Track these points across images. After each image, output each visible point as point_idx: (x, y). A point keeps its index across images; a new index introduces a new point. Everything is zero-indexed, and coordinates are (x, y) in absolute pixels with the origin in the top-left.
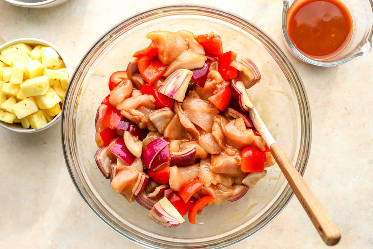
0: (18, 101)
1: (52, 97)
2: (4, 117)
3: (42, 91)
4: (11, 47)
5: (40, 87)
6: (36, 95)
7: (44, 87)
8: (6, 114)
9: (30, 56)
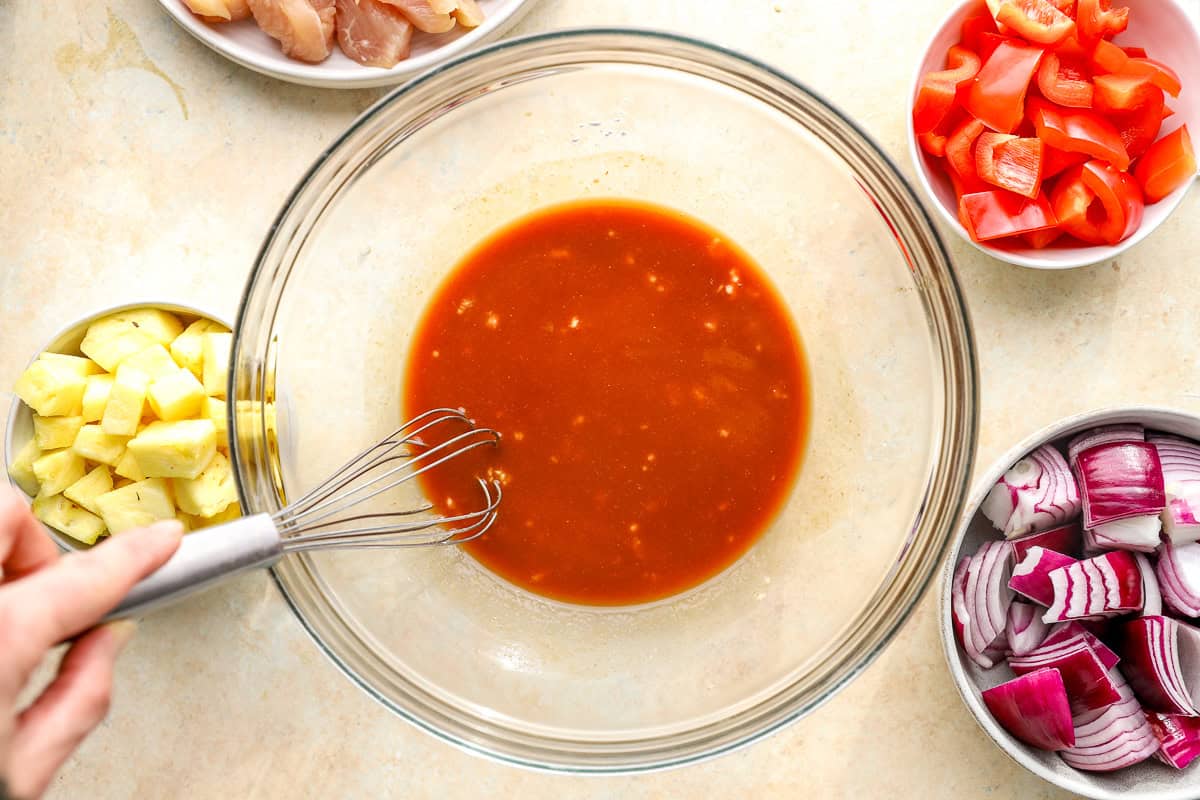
0: (118, 481)
1: (220, 484)
2: (71, 523)
3: (191, 467)
4: (120, 317)
5: (188, 454)
6: (173, 476)
7: (197, 456)
8: (77, 513)
9: (172, 351)
